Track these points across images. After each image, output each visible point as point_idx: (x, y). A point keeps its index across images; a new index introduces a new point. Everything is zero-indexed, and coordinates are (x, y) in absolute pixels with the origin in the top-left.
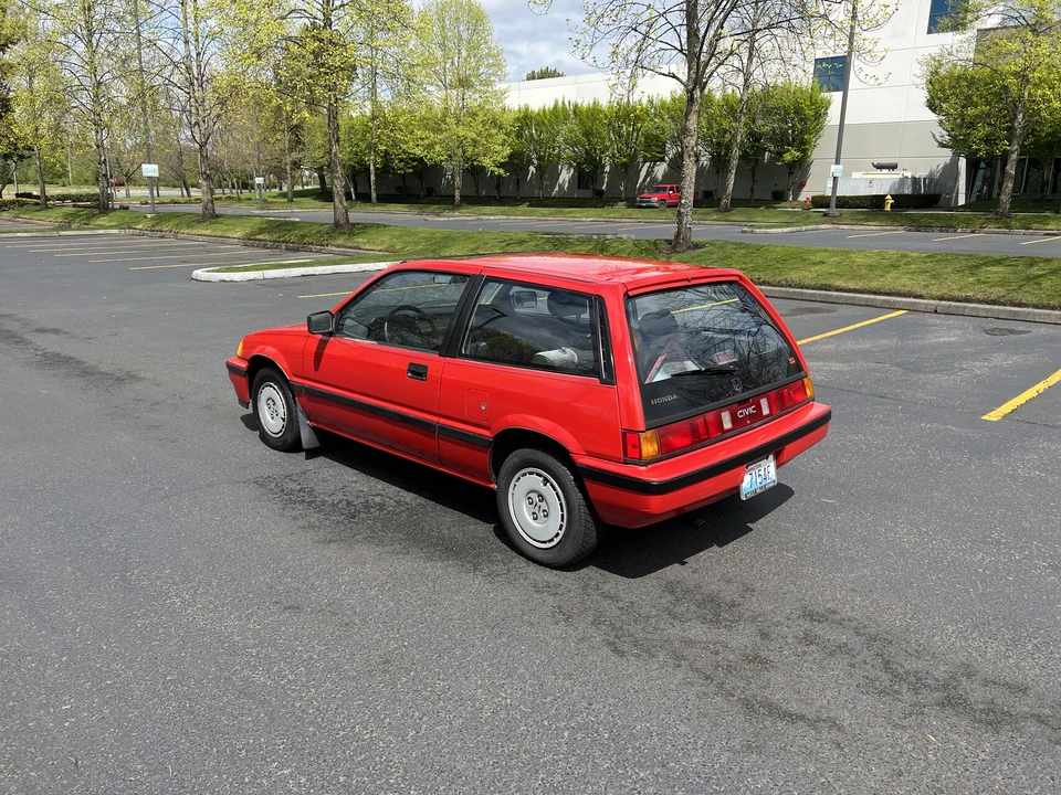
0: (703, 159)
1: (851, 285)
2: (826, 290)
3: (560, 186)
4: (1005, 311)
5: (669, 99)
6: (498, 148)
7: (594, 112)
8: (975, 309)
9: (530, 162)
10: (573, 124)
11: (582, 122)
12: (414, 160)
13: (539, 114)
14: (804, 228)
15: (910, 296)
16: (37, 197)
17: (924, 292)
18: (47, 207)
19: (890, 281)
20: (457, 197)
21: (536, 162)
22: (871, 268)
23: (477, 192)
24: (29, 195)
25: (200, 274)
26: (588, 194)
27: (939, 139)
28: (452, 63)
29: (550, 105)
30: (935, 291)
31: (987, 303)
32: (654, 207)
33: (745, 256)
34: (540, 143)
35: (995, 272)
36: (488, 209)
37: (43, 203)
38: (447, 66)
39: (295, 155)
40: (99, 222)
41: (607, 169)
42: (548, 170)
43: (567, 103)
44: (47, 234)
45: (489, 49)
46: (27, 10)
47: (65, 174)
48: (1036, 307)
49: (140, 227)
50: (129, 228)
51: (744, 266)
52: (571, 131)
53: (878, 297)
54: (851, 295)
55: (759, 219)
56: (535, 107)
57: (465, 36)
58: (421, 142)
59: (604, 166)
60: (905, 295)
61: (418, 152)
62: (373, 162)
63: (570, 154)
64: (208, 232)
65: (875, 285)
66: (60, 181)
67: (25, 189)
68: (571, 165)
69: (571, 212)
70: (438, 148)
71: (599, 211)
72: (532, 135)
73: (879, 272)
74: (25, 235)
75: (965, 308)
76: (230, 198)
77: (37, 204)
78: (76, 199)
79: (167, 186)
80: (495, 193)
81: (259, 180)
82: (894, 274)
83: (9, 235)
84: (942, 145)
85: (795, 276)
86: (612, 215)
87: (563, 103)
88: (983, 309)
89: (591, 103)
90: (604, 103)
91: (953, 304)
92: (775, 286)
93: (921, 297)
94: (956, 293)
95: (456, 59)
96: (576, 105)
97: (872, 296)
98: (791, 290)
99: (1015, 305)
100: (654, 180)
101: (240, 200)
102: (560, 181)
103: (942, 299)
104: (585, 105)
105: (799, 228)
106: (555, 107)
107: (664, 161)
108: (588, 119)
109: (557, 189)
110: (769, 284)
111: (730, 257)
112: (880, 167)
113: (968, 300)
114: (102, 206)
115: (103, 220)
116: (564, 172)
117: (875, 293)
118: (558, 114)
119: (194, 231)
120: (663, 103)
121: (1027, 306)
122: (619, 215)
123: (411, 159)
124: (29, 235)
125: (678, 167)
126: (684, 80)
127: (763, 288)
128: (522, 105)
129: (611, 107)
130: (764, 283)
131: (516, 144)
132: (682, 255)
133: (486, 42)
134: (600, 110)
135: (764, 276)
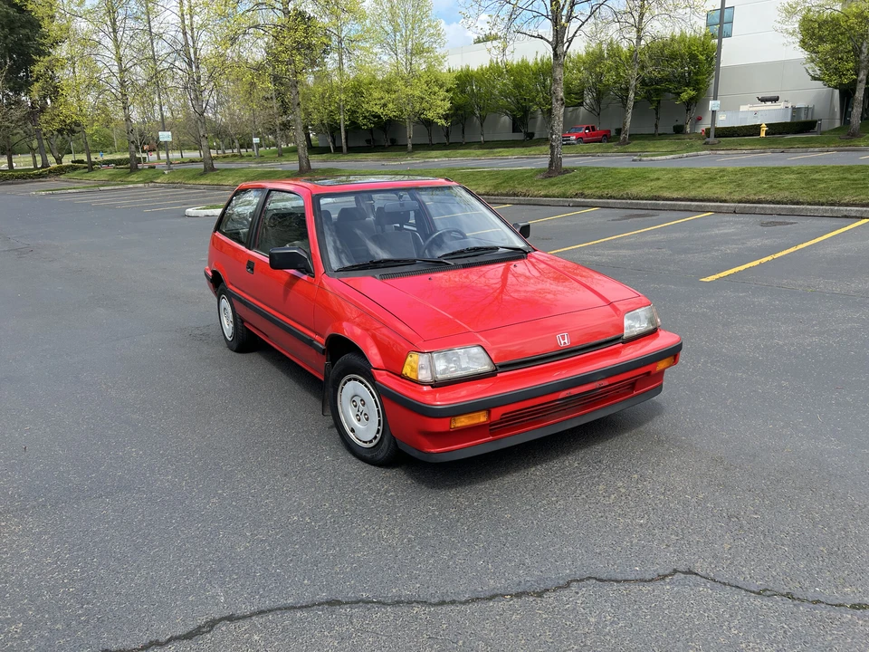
1: (675, 195)
2: (656, 200)
4: (785, 208)
5: (584, 53)
6: (439, 103)
7: (524, 67)
8: (763, 208)
9: (473, 113)
11: (513, 77)
12: (375, 116)
13: (478, 73)
14: (685, 155)
15: (717, 202)
16: (86, 163)
17: (728, 198)
18: (93, 170)
19: (705, 191)
20: (410, 146)
21: (477, 112)
22: (693, 181)
23: (431, 140)
24: (82, 162)
25: (191, 211)
26: (519, 136)
27: (812, 73)
28: (402, 35)
29: (486, 64)
30: (736, 197)
31: (773, 203)
32: (573, 144)
34: (479, 96)
35: (786, 179)
36: (434, 153)
37: (91, 167)
38: (397, 37)
39: (284, 118)
40: (130, 179)
43: (500, 64)
44: (91, 189)
45: (430, 21)
46: (68, 15)
47: (112, 145)
48: (810, 204)
49: (159, 181)
50: (152, 182)
51: (598, 185)
52: (505, 85)
53: (693, 203)
54: (673, 202)
55: (652, 149)
56: (475, 67)
57: (410, 12)
58: (378, 102)
60: (713, 201)
61: (377, 109)
62: (342, 119)
63: (504, 103)
64: (208, 182)
65: (693, 194)
66: (108, 150)
67: (79, 157)
68: (506, 113)
69: (500, 152)
70: (390, 106)
71: (522, 150)
72: (473, 90)
73: (698, 184)
74: (74, 191)
75: (756, 208)
76: (235, 156)
77: (85, 168)
78: (118, 162)
79: (190, 149)
80: (445, 140)
81: (256, 140)
82: (710, 184)
83: (63, 191)
84: (814, 78)
85: (634, 191)
86: (532, 153)
87: (497, 63)
88: (769, 208)
89: (520, 60)
90: (531, 61)
91: (748, 205)
93: (725, 201)
94: (752, 197)
95: (404, 31)
96: (507, 64)
97: (689, 203)
98: (629, 201)
99: (794, 204)
101: (242, 156)
103: (740, 202)
104: (515, 63)
105: (681, 155)
106: (490, 66)
107: (583, 106)
108: (518, 74)
110: (615, 198)
112: (764, 100)
113: (759, 202)
114: (132, 166)
115: (134, 178)
117: (692, 200)
118: (495, 71)
119: (198, 182)
120: (579, 57)
121: (803, 204)
122: (538, 152)
123: (373, 116)
124: (77, 191)
125: (594, 110)
126: (551, 40)
127: (609, 201)
128: (464, 66)
129: (536, 64)
130: (611, 197)
131: (460, 99)
132: (553, 179)
133: (427, 16)
134: (527, 66)
135: (611, 192)
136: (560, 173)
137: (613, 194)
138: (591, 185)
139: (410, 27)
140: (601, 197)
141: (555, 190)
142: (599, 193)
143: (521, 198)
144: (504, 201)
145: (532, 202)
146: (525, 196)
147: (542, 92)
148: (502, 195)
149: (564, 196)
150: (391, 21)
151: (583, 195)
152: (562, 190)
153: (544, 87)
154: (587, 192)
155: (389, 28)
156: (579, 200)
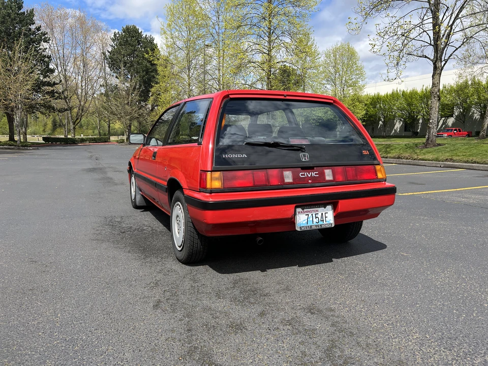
0: (475, 115)
3: (395, 130)
6: (359, 111)
7: (413, 94)
9: (380, 120)
10: (402, 100)
11: (406, 99)
12: (319, 119)
13: (384, 97)
21: (383, 119)
26: (410, 133)
28: (340, 74)
29: (390, 92)
33: (467, 149)
34: (385, 110)
38: (337, 76)
41: (421, 121)
42: (389, 122)
43: (399, 91)
45: (357, 67)
51: (464, 154)
52: (401, 104)
56: (383, 94)
57: (346, 62)
59: (419, 119)
63: (400, 114)
68: (401, 120)
72: (380, 107)
87: (397, 91)
89: (412, 89)
90: (419, 90)
92: (482, 164)
95: (341, 72)
96: (404, 91)
100: (447, 126)
102: (395, 128)
104: (408, 91)
106: (393, 93)
107: (453, 117)
108: (410, 98)
109: (393, 131)
110: (478, 163)
111: (457, 149)
116: (397, 123)
118: (394, 96)
120: (452, 87)
125: (461, 119)
126: (432, 58)
127: (473, 165)
128: (376, 93)
129: (422, 92)
130: (475, 162)
131: (373, 111)
132: (429, 149)
133: (356, 64)
134: (416, 93)
135: (475, 159)
136: (434, 146)
137: (477, 160)
138: (459, 154)
139: (345, 69)
140: (467, 162)
141: (429, 156)
142: (465, 159)
143: (404, 160)
144: (391, 162)
145: (412, 163)
146: (407, 159)
147: (425, 108)
148: (390, 157)
149: (437, 160)
150: (334, 67)
151: (451, 160)
152: (435, 156)
153: (427, 106)
154: (455, 158)
155: (332, 71)
156: (449, 163)
